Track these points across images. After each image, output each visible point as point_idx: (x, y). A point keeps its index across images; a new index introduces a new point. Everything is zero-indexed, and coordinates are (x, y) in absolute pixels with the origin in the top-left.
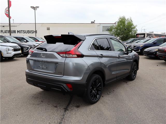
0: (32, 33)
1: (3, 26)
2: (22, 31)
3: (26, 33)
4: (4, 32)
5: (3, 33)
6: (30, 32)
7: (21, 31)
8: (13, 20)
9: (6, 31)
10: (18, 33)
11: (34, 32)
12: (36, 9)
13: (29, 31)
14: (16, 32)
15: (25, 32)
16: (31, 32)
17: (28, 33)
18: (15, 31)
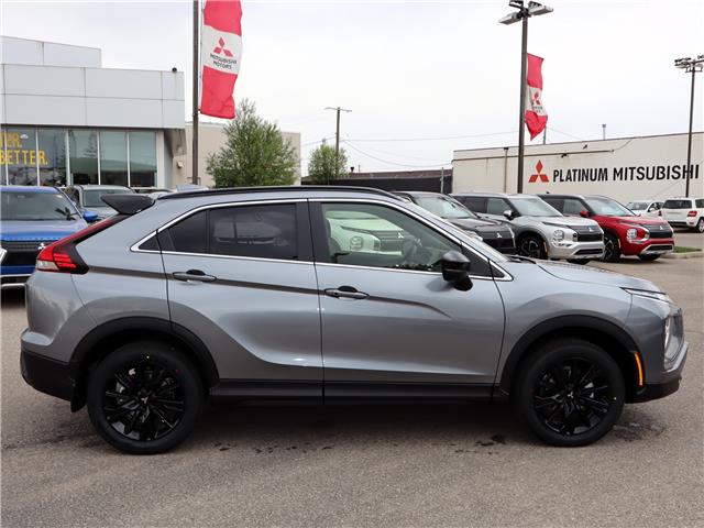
0: (676, 175)
1: (565, 155)
2: (632, 169)
3: (650, 176)
4: (564, 177)
5: (562, 180)
6: (666, 172)
7: (629, 171)
8: (604, 126)
9: (572, 173)
10: (618, 179)
11: (684, 172)
12: (697, 69)
13: (661, 170)
14: (610, 174)
15: (645, 172)
16: (672, 173)
17: (658, 178)
18: (606, 170)
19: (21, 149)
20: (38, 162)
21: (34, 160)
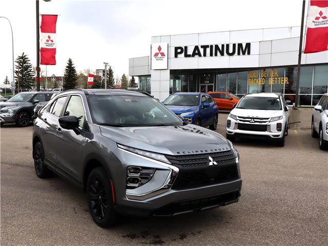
19: (278, 77)
20: (285, 83)
21: (283, 82)
